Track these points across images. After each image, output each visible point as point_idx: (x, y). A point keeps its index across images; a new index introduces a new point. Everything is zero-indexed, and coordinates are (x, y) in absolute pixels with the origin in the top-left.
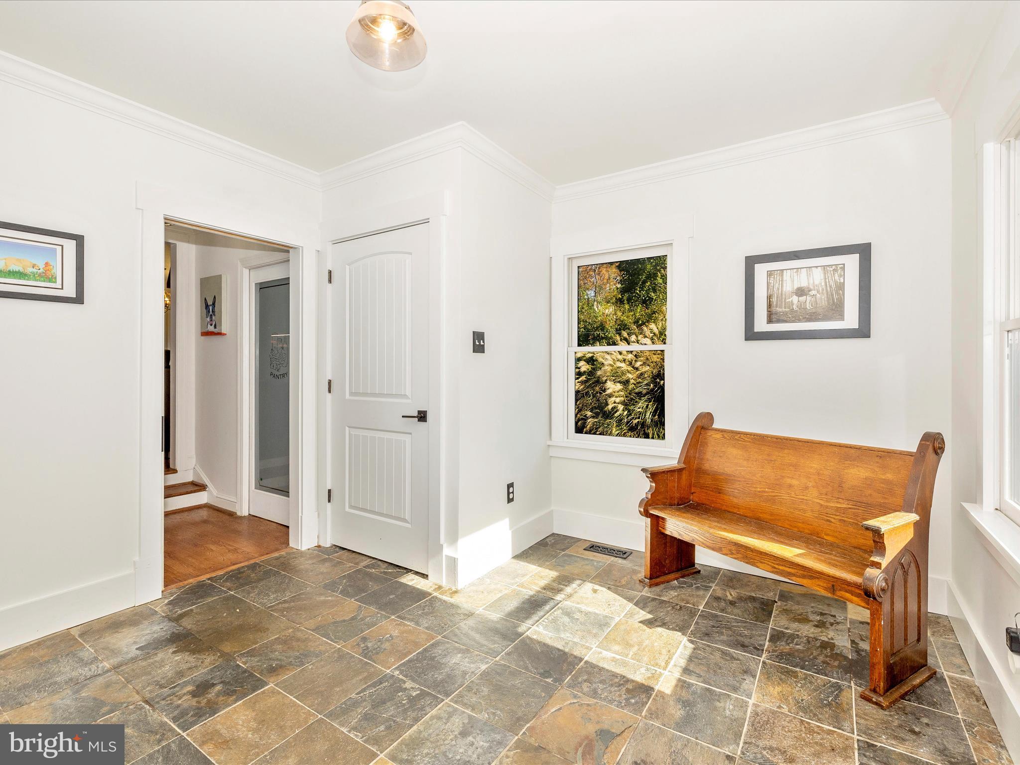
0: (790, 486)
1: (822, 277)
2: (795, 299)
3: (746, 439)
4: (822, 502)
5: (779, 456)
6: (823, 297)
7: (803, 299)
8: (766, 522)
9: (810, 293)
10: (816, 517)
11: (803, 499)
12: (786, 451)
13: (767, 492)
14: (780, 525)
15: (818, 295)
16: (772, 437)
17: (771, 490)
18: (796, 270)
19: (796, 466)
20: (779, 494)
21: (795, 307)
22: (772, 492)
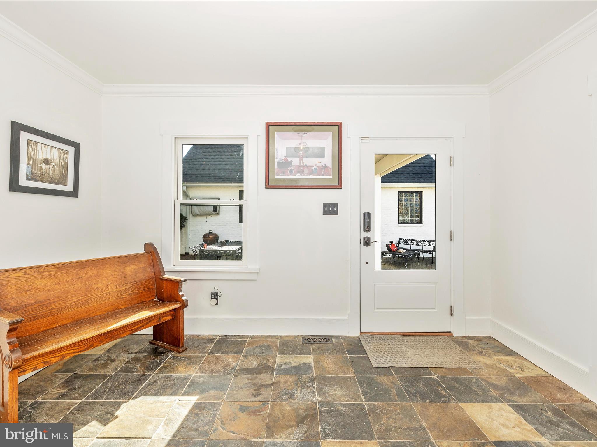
0: (97, 289)
1: (58, 156)
2: (43, 165)
3: (52, 269)
4: (118, 290)
5: (84, 273)
6: (58, 169)
7: (48, 167)
8: (83, 319)
9: (52, 164)
10: (116, 299)
11: (107, 293)
12: (88, 269)
13: (82, 299)
14: (93, 315)
15: (56, 167)
16: (74, 262)
17: (84, 297)
18: (44, 145)
19: (98, 276)
20: (91, 297)
21: (43, 171)
22: (85, 298)
